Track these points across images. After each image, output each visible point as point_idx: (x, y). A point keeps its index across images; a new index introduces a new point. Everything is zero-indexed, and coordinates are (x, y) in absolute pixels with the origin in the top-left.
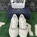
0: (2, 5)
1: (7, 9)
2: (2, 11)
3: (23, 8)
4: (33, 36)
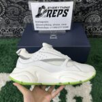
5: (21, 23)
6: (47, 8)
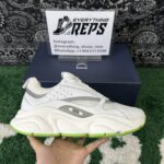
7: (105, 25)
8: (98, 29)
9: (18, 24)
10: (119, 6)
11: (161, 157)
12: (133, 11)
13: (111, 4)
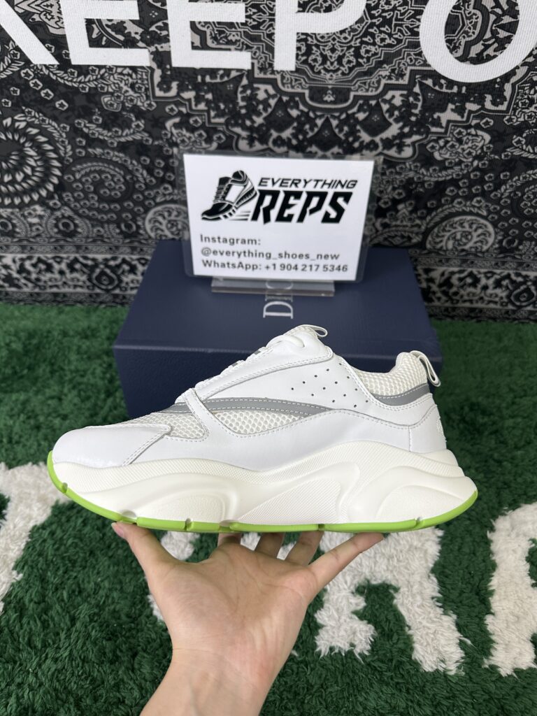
0: (68, 233)
1: (128, 278)
2: (59, 300)
3: (339, 285)
4: (452, 669)
5: (132, 236)
6: (254, 182)
7: (347, 197)
8: (326, 207)
9: (98, 185)
10: (388, 143)
11: (494, 566)
12: (425, 159)
13: (365, 137)
